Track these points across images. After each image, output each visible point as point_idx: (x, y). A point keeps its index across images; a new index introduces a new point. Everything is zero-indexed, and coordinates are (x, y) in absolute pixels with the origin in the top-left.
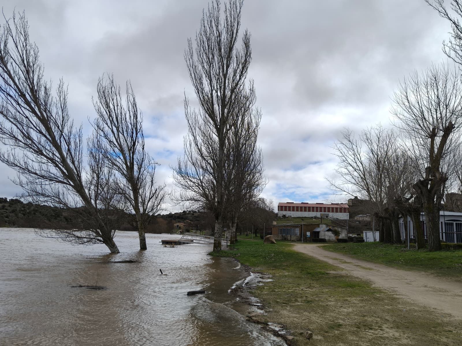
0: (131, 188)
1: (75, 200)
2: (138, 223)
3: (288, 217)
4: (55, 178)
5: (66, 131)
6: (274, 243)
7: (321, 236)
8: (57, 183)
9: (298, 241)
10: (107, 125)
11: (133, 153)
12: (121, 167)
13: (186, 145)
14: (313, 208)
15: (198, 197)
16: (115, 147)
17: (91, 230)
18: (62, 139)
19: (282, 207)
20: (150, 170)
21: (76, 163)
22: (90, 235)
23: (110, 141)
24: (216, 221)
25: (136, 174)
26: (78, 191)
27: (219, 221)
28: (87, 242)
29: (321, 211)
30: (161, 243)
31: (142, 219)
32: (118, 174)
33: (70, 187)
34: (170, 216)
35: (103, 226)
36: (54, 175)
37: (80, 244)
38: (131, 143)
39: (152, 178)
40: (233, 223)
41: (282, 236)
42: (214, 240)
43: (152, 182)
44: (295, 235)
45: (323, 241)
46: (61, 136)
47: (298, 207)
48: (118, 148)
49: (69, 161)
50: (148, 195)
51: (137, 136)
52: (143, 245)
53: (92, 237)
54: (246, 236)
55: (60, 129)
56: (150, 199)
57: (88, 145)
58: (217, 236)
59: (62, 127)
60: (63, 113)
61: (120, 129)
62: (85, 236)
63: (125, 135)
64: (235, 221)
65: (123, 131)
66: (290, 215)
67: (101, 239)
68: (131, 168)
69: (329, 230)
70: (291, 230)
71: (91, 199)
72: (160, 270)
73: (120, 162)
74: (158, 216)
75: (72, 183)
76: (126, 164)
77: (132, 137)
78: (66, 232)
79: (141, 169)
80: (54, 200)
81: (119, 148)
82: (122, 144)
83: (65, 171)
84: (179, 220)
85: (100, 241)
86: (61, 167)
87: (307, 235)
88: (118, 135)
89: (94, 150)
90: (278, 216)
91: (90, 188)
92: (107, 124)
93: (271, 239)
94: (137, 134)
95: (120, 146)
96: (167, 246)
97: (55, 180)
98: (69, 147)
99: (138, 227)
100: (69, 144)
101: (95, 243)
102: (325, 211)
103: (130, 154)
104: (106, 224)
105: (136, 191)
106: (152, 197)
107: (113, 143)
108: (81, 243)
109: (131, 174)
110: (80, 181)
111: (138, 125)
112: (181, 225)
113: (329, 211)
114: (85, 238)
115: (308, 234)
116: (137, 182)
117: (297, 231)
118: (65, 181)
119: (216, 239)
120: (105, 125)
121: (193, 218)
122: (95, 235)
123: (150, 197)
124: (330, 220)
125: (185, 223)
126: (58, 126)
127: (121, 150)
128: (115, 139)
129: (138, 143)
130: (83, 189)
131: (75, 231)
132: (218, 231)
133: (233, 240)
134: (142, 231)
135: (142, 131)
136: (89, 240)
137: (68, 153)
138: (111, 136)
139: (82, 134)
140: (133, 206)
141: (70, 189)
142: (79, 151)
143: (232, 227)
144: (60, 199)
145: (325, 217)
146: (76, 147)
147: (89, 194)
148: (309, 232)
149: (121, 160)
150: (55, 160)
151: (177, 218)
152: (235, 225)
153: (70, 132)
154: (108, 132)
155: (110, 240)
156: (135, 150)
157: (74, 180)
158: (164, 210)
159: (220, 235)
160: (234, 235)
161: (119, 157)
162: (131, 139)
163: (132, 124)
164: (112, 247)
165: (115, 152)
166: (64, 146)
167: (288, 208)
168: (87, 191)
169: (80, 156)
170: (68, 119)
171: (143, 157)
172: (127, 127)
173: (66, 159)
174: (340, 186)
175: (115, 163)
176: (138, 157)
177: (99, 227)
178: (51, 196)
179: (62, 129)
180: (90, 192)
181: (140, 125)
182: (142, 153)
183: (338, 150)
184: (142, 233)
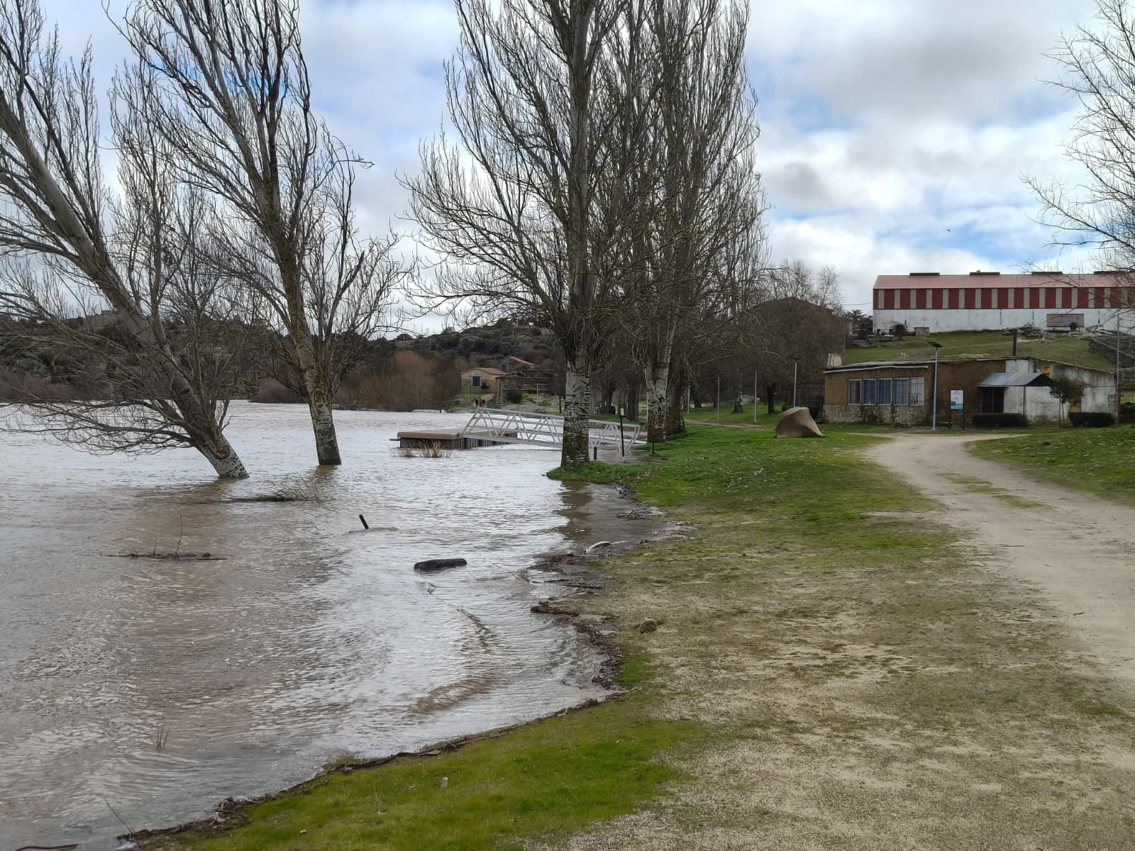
0: (271, 253)
1: (86, 304)
2: (307, 375)
3: (914, 334)
4: (15, 234)
5: (35, 64)
6: (814, 435)
7: (1011, 405)
8: (24, 252)
9: (918, 425)
10: (174, 26)
11: (273, 126)
12: (232, 179)
13: (453, 94)
14: (1019, 291)
16: (206, 106)
17: (148, 401)
18: (26, 97)
19: (889, 293)
20: (336, 185)
21: (80, 178)
22: (145, 420)
23: (187, 87)
24: (569, 366)
25: (285, 200)
26: (94, 276)
27: (579, 364)
28: (137, 443)
29: (1050, 304)
31: (317, 360)
32: (224, 207)
33: (67, 264)
34: (447, 341)
35: (187, 391)
36: (13, 224)
37: (116, 448)
38: (262, 90)
39: (345, 217)
40: (656, 366)
41: (862, 408)
42: (565, 429)
43: (345, 228)
44: (912, 401)
45: (1017, 422)
46: (21, 87)
47: (957, 290)
48: (216, 111)
49: (53, 172)
50: (332, 275)
51: (280, 62)
52: (326, 450)
53: (152, 425)
54: (736, 411)
55: (14, 64)
56: (341, 290)
57: (115, 115)
58: (574, 415)
59: (21, 55)
60: (19, 7)
61: (221, 39)
62: (128, 425)
63: (240, 57)
64: (662, 357)
65: (230, 43)
66: (921, 324)
67: (183, 431)
68: (266, 181)
69: (1039, 382)
70: (895, 386)
71: (138, 298)
72: (361, 517)
73: (229, 162)
74: (401, 344)
75: (71, 249)
76: (250, 168)
77: (264, 67)
78: (67, 413)
79: (302, 184)
80: (18, 306)
81: (222, 110)
82: (230, 94)
83: (45, 208)
84: (484, 357)
85: (180, 438)
86: (32, 195)
87: (950, 403)
88: (215, 61)
89: (134, 132)
90: (875, 329)
91: (132, 260)
92: (171, 21)
93: (802, 422)
94: (280, 54)
95: (223, 98)
97: (15, 238)
98: (49, 126)
99: (305, 387)
100: (48, 113)
101: (164, 447)
102: (1067, 304)
103: (260, 131)
104: (194, 382)
105: (288, 259)
106: (347, 285)
107: (200, 92)
108: (117, 445)
109: (271, 206)
110: (97, 236)
111: (282, 21)
112: (490, 375)
113: (1083, 304)
114: (130, 429)
115: (957, 397)
116: (291, 234)
117: (918, 388)
118: (49, 242)
119: (569, 424)
120: (166, 27)
121: (536, 348)
122: (161, 419)
123: (342, 284)
124: (1087, 339)
125: (504, 368)
126: (9, 51)
127: (229, 116)
128: (203, 75)
129: (287, 87)
130: (110, 265)
131: (97, 407)
132: (574, 396)
133: (656, 427)
134: (322, 402)
135: (297, 45)
136: (142, 435)
137: (49, 145)
138: (188, 63)
139: (91, 78)
140: (284, 317)
141: (66, 271)
142: (87, 138)
143: (655, 383)
144: (36, 303)
145: (1066, 329)
146: (74, 123)
147: (132, 282)
148: (961, 392)
149: (232, 152)
150: (9, 172)
151: (474, 350)
152: (666, 372)
153: (50, 71)
154: (179, 52)
155: (211, 435)
156: (279, 116)
157: (79, 238)
158: (390, 329)
159: (583, 410)
160: (659, 409)
161: (222, 142)
162: (263, 74)
163: (262, 16)
164: (220, 459)
165: (207, 127)
166: (33, 122)
167: (913, 296)
168: (122, 271)
169: (89, 154)
170: (37, 27)
171: (306, 141)
172: (245, 28)
173: (44, 165)
174: (1079, 212)
175: (213, 165)
176: (291, 139)
177: (175, 395)
178: (6, 294)
179: (24, 61)
180: (135, 275)
181: (289, 20)
182: (304, 125)
183: (1073, 68)
184: (321, 409)
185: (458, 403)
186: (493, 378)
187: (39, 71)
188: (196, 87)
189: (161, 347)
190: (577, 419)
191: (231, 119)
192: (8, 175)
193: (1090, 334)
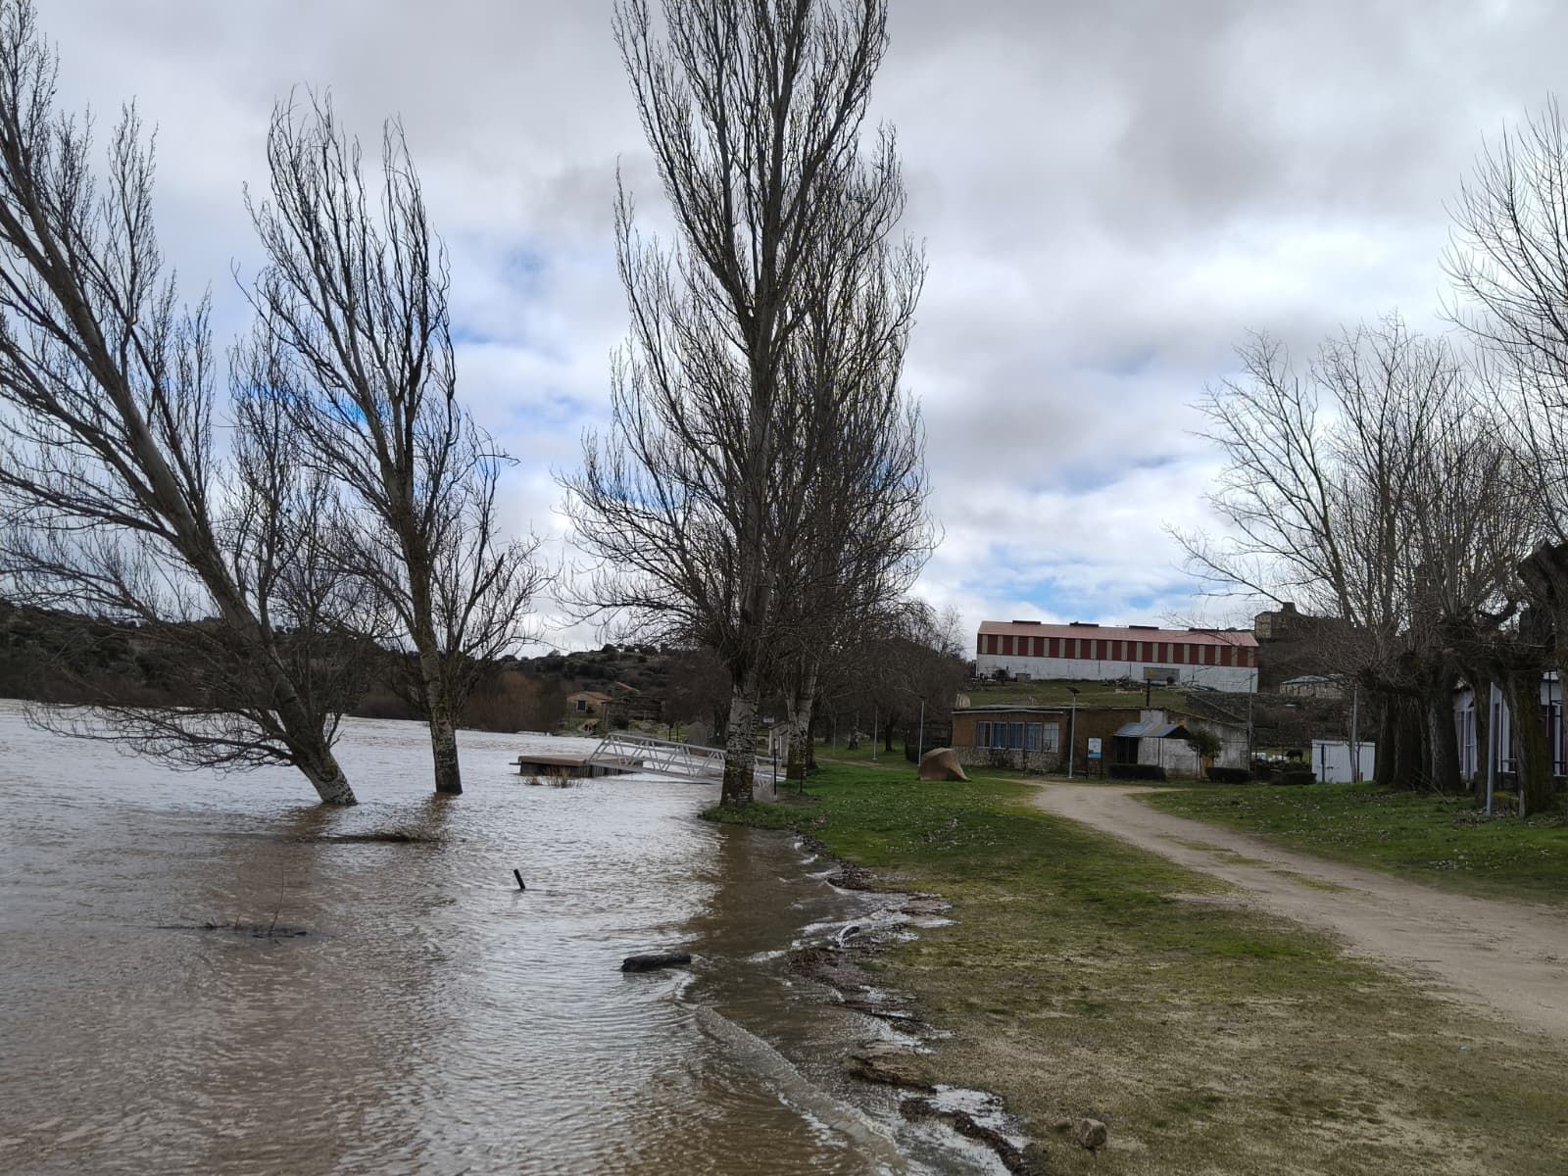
0: (400, 551)
1: (182, 593)
2: (430, 689)
3: (1015, 680)
4: (105, 506)
5: (146, 314)
6: (960, 779)
7: (1146, 757)
8: (113, 525)
9: (1050, 772)
10: (309, 298)
11: (411, 412)
12: (363, 469)
13: (618, 386)
14: (1117, 644)
15: (663, 592)
16: (338, 385)
17: (247, 711)
18: (131, 347)
19: (993, 638)
20: (477, 481)
21: (187, 445)
22: (240, 731)
23: (319, 363)
24: (735, 690)
25: (420, 495)
26: (193, 560)
27: (748, 688)
28: (227, 759)
29: (1147, 658)
30: (518, 769)
31: (443, 672)
32: (350, 497)
33: (162, 543)
34: (553, 664)
35: (293, 699)
36: (101, 492)
37: (203, 764)
38: (402, 372)
39: (485, 515)
40: (800, 697)
41: (992, 752)
42: (727, 762)
43: (484, 528)
44: (1045, 748)
45: (1153, 775)
46: (126, 337)
47: (1058, 639)
48: (349, 392)
49: (157, 439)
50: (467, 577)
51: (424, 345)
52: (445, 774)
53: (247, 738)
54: (851, 748)
55: (121, 311)
56: (475, 596)
57: (235, 375)
58: (738, 747)
59: (130, 300)
60: (133, 246)
61: (360, 316)
62: (219, 736)
63: (380, 338)
64: (806, 688)
65: (370, 321)
66: (1023, 671)
67: (284, 747)
68: (400, 471)
69: (1174, 735)
70: (1027, 731)
71: (244, 589)
72: (516, 872)
73: (359, 446)
74: (507, 665)
75: (169, 527)
76: (382, 454)
77: (407, 348)
78: (148, 718)
79: (439, 477)
80: (100, 590)
81: (355, 391)
82: (367, 376)
83: (142, 477)
84: (589, 681)
85: (280, 755)
86: (128, 461)
87: (1088, 751)
88: (352, 338)
89: (256, 396)
90: (978, 673)
91: (240, 546)
92: (307, 293)
93: (947, 764)
94: (425, 336)
95: (360, 381)
96: (540, 779)
97: (104, 510)
98: (156, 383)
99: (427, 702)
100: (157, 371)
101: (260, 764)
102: (1163, 659)
103: (397, 417)
104: (301, 690)
105: (419, 560)
106: (482, 590)
107: (333, 370)
108: (204, 760)
109: (403, 496)
110: (201, 515)
111: (430, 300)
112: (596, 699)
113: (1178, 659)
114: (220, 741)
115: (1095, 746)
116: (424, 528)
117: (1052, 734)
118: (144, 518)
119: (732, 757)
120: (300, 298)
121: (641, 674)
122: (259, 731)
123: (477, 589)
124: (1183, 694)
125: (609, 693)
126: (116, 295)
127: (364, 398)
128: (337, 352)
129: (430, 371)
130: (214, 548)
131: (183, 713)
132: (740, 725)
133: (797, 762)
134: (445, 720)
135: (445, 326)
136: (235, 749)
137: (153, 407)
138: (322, 340)
139: (207, 331)
140: (409, 623)
141: (160, 551)
142: (199, 399)
143: (797, 714)
144: (122, 587)
145: (1161, 683)
146: (186, 381)
147: (238, 569)
148: (1100, 740)
149: (363, 437)
150: (102, 433)
151: (578, 674)
152: (809, 704)
153: (164, 323)
154: (312, 325)
155: (317, 752)
156: (419, 401)
157: (178, 515)
158: (528, 641)
159: (749, 742)
160: (801, 743)
161: (353, 425)
162: (404, 356)
163: (408, 295)
164: (325, 781)
165: (338, 407)
166: (137, 378)
167: (1016, 643)
168: (228, 557)
169: (200, 417)
170: (153, 270)
171: (447, 430)
172: (388, 306)
173: (146, 428)
174: (1225, 563)
175: (340, 451)
176: (430, 428)
177: (277, 703)
178: (87, 575)
179: (132, 308)
180: (242, 562)
181: (437, 299)
182: (446, 413)
183: (1221, 420)
184: (444, 728)
185: (562, 726)
186: (599, 702)
187: (150, 322)
188: (329, 364)
189: (266, 647)
190: (742, 752)
191: (365, 401)
192: (102, 437)
193: (1187, 689)
